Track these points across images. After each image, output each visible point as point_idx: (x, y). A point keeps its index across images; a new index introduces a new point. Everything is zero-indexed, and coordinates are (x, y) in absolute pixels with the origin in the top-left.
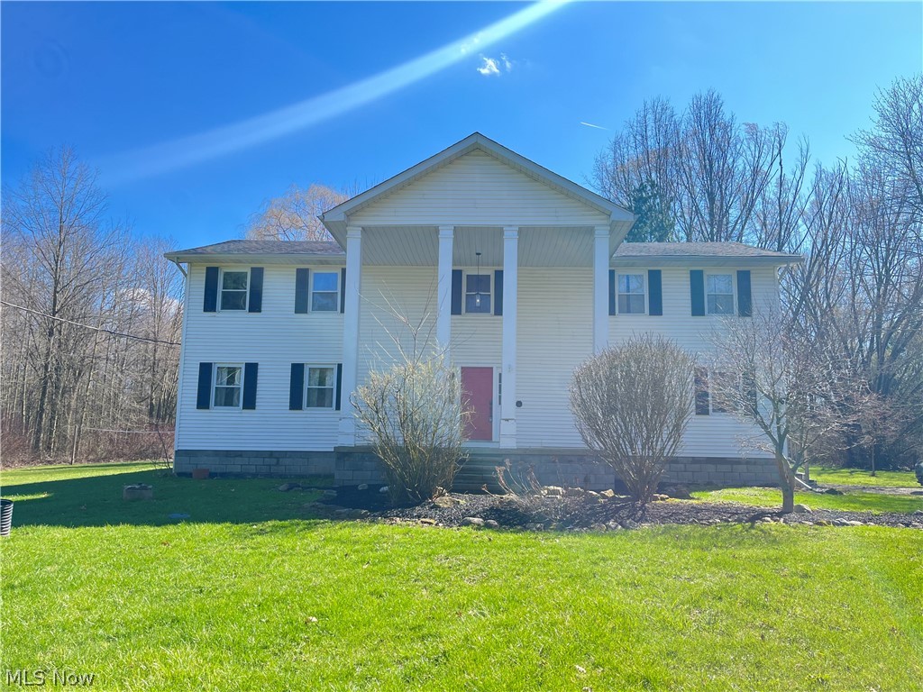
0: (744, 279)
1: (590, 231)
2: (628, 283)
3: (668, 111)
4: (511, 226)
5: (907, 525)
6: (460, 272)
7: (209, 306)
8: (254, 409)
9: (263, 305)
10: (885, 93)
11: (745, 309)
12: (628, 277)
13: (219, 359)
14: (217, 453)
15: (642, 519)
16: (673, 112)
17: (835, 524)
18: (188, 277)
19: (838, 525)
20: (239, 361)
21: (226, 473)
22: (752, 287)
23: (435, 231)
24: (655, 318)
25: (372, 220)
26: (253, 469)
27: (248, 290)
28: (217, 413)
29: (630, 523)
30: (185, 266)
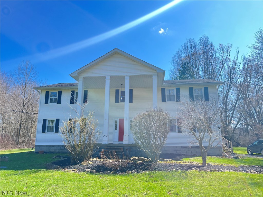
0: (206, 89)
1: (151, 76)
2: (170, 92)
3: (194, 42)
4: (127, 75)
5: (245, 171)
6: (118, 90)
7: (46, 102)
8: (58, 132)
9: (61, 102)
10: (257, 33)
11: (207, 99)
12: (170, 90)
13: (49, 118)
14: (47, 146)
15: (147, 169)
16: (195, 42)
17: (217, 171)
18: (41, 94)
19: (218, 171)
20: (54, 119)
21: (49, 152)
22: (209, 92)
23: (104, 78)
24: (178, 102)
25: (85, 75)
26: (57, 151)
27: (57, 97)
28: (47, 134)
29: (140, 171)
30: (40, 91)
